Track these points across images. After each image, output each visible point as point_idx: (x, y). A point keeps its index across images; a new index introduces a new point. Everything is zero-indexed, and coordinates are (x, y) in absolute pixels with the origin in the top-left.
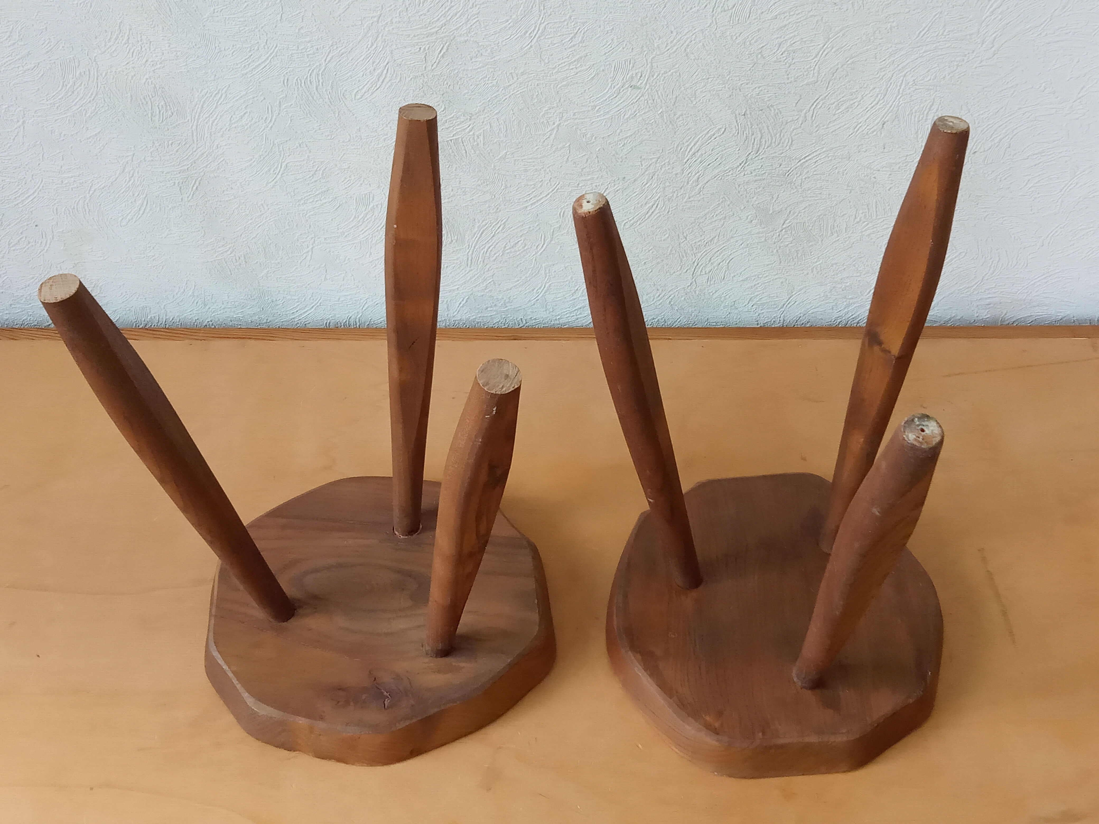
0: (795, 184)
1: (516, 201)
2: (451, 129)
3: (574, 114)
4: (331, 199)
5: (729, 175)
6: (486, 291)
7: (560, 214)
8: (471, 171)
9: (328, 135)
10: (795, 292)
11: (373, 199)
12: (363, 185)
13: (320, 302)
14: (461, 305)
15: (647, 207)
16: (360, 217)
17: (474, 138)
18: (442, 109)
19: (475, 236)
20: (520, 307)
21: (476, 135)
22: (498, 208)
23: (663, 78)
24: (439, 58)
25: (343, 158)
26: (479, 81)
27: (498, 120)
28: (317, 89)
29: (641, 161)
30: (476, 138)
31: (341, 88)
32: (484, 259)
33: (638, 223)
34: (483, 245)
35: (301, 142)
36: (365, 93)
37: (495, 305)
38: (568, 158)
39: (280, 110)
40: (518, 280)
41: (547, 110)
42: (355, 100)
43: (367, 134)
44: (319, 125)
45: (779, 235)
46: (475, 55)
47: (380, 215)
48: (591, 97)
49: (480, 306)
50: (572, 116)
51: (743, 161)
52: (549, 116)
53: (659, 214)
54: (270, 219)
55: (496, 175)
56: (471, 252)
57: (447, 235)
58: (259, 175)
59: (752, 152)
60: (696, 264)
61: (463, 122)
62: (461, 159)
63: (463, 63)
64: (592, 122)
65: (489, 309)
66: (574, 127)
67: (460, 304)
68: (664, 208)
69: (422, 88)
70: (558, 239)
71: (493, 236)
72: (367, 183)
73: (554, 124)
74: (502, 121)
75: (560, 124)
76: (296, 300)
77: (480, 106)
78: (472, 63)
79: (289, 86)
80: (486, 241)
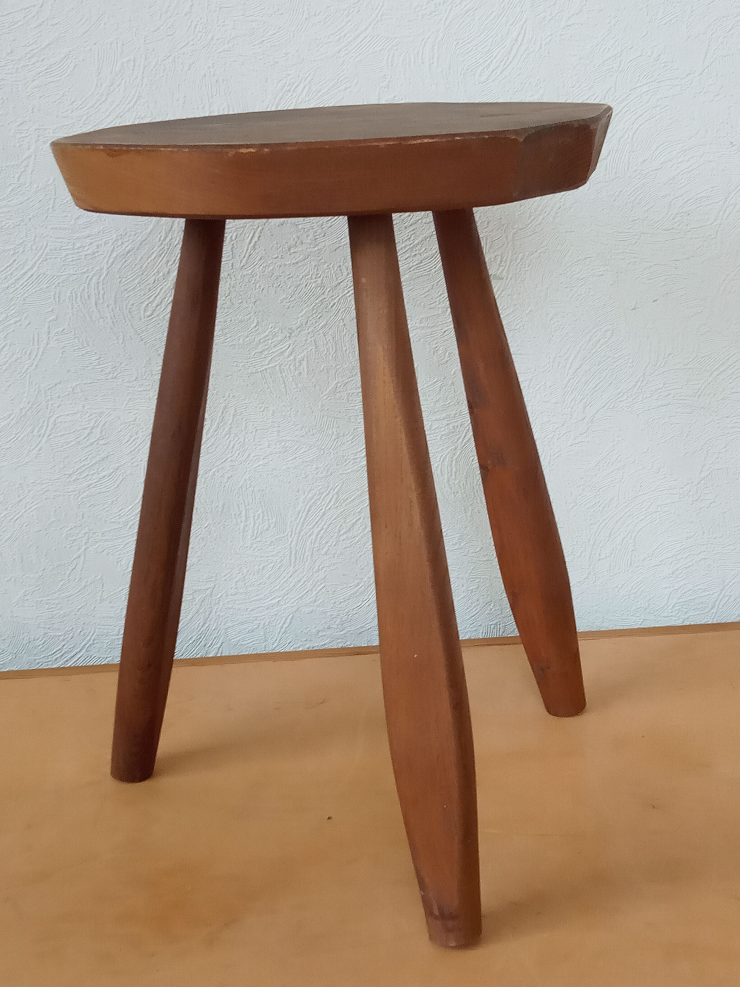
0: (709, 409)
1: (352, 458)
2: (266, 352)
4: (111, 471)
6: (316, 604)
8: (292, 416)
9: (110, 373)
10: (727, 581)
13: (93, 638)
14: (283, 630)
17: (295, 364)
18: (255, 324)
19: (300, 515)
20: (362, 628)
21: (297, 360)
22: (328, 471)
23: (528, 261)
24: (249, 251)
25: (128, 406)
26: (300, 280)
27: (325, 336)
28: (96, 304)
31: (127, 302)
32: (313, 553)
34: (310, 530)
35: (74, 385)
36: (157, 306)
37: (329, 628)
39: (49, 339)
40: (358, 584)
42: (144, 317)
44: (97, 357)
45: (697, 490)
46: (294, 243)
48: (441, 295)
49: (308, 629)
50: (418, 323)
51: (639, 378)
54: (29, 509)
55: (325, 418)
56: (294, 543)
57: (263, 516)
58: (20, 439)
59: (650, 363)
60: (592, 542)
61: (281, 341)
62: (280, 398)
63: (280, 256)
64: (443, 331)
65: (320, 634)
66: (422, 340)
67: (282, 628)
69: (229, 295)
71: (323, 515)
74: (330, 337)
76: (61, 638)
77: (302, 316)
78: (290, 255)
79: (61, 302)
80: (314, 523)
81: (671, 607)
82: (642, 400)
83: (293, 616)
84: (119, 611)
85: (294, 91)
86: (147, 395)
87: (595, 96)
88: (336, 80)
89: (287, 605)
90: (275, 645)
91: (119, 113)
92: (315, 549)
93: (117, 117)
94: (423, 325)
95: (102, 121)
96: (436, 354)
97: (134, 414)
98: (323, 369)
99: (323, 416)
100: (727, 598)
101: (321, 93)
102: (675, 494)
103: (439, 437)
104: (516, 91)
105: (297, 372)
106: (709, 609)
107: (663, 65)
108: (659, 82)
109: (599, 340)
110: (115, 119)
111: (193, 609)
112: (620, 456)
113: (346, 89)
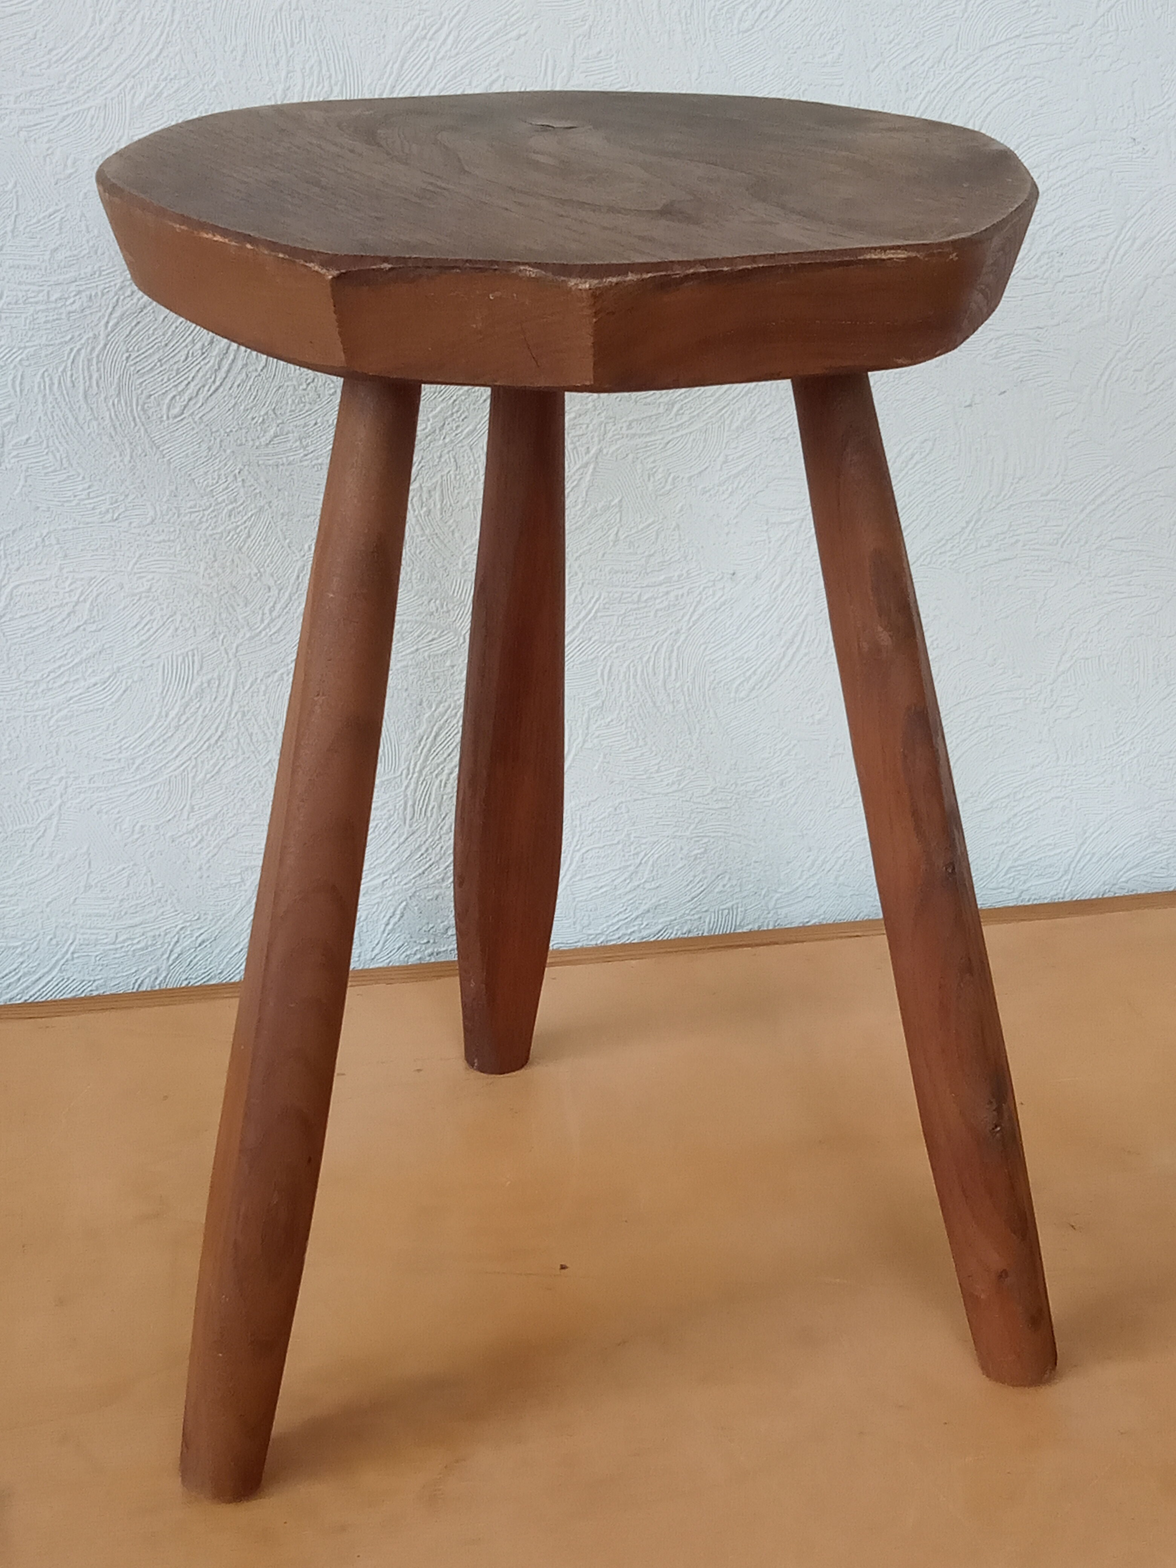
0: (1076, 565)
3: (629, 427)
4: (107, 675)
5: (945, 552)
7: (602, 674)
8: (414, 582)
9: (108, 511)
10: (1091, 830)
11: (201, 667)
12: (179, 631)
13: (72, 949)
14: (390, 927)
15: (782, 643)
16: (172, 714)
19: (422, 743)
21: (424, 489)
25: (138, 566)
27: (471, 449)
28: (86, 397)
29: (767, 531)
30: (425, 496)
31: (139, 391)
32: (441, 802)
33: (766, 682)
34: (438, 765)
35: (45, 532)
36: (190, 400)
38: (617, 534)
41: (575, 418)
42: (168, 418)
43: (192, 503)
44: (86, 485)
45: (1052, 691)
47: (215, 705)
50: (624, 429)
51: (972, 517)
52: (578, 433)
53: (806, 659)
56: (412, 786)
59: (989, 492)
64: (666, 441)
66: (630, 456)
68: (817, 641)
70: (598, 737)
72: (188, 625)
73: (588, 452)
75: (601, 450)
76: (19, 950)
77: (435, 417)
79: (25, 392)
80: (445, 755)
81: (1002, 874)
82: (975, 551)
83: (406, 905)
84: (116, 905)
85: (431, 39)
86: (170, 548)
87: (925, 58)
88: (503, 21)
89: (397, 888)
90: (376, 952)
91: (132, 71)
92: (445, 797)
93: (127, 77)
94: (632, 431)
95: (101, 82)
96: (652, 479)
97: (148, 581)
98: (468, 504)
99: (465, 581)
100: (1088, 857)
101: (478, 42)
102: (1017, 699)
103: (652, 614)
104: (800, 47)
105: (425, 509)
106: (1060, 875)
107: (1034, 10)
108: (1027, 38)
109: (913, 455)
110: (124, 80)
111: (243, 898)
112: (936, 639)
113: (519, 37)
